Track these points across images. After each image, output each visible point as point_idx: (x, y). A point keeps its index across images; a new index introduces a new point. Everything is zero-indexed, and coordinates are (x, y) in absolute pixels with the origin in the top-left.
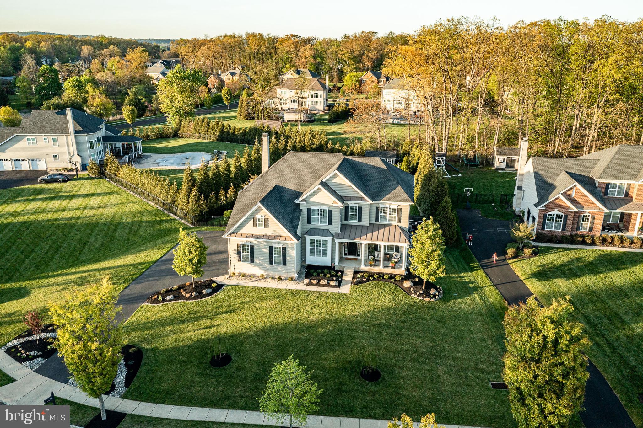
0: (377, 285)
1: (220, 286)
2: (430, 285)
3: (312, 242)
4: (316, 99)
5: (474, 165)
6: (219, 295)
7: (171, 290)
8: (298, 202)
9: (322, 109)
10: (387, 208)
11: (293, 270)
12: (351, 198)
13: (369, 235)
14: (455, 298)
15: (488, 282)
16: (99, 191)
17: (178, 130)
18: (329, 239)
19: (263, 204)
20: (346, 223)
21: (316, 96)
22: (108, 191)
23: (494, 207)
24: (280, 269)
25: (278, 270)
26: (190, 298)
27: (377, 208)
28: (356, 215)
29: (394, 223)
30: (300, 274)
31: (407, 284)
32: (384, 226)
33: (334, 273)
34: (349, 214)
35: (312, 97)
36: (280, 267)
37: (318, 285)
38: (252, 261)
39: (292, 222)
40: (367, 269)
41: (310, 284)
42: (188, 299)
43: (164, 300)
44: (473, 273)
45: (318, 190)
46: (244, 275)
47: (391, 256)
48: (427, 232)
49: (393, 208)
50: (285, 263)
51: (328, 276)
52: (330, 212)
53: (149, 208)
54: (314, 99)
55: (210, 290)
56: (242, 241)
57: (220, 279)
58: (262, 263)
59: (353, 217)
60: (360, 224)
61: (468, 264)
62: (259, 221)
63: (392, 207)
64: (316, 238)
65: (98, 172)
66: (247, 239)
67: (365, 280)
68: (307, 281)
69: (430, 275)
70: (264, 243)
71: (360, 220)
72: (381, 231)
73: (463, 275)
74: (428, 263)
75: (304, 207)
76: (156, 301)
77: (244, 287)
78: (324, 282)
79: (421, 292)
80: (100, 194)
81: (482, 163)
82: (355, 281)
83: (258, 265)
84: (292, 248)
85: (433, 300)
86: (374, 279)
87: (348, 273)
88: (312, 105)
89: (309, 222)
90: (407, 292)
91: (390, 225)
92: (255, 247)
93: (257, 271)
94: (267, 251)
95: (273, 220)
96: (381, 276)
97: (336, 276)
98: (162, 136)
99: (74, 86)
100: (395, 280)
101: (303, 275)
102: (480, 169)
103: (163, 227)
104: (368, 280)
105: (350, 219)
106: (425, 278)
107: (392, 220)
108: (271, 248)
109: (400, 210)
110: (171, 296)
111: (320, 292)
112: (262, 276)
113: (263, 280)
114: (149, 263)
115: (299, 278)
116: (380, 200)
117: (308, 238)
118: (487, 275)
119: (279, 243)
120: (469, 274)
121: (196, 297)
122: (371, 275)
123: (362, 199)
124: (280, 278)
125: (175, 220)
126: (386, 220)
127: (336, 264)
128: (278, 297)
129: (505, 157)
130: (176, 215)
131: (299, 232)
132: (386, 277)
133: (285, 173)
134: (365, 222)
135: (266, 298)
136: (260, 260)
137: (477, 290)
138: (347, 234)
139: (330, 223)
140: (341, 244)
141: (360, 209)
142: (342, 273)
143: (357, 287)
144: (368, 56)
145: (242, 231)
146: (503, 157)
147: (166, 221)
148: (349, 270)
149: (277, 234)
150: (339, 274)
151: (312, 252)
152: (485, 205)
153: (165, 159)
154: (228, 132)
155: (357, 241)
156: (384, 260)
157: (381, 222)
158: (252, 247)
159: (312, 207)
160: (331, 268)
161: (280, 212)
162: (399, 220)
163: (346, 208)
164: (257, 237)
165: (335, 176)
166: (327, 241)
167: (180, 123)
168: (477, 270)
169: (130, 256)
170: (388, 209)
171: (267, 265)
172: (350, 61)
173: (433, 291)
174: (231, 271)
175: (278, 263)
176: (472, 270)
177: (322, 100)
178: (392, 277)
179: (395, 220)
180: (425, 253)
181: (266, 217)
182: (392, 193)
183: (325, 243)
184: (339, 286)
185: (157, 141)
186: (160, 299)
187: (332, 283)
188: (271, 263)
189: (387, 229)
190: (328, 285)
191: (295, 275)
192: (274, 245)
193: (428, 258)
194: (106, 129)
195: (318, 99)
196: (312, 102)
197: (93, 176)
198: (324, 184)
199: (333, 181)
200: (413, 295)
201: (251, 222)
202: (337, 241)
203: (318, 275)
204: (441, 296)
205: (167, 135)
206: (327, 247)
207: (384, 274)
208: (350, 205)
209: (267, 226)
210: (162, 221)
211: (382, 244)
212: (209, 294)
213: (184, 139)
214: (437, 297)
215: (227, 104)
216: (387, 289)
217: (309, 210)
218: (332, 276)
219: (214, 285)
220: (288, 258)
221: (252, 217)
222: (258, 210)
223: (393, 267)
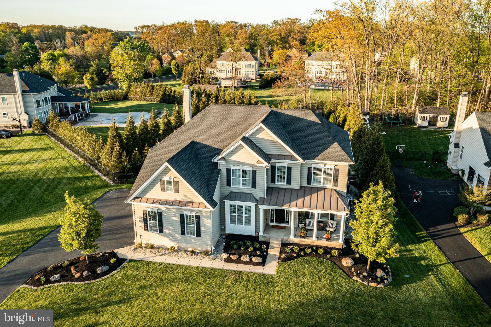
0: (309, 263)
1: (120, 261)
2: (375, 265)
3: (232, 208)
4: (249, 70)
5: (397, 124)
6: (117, 275)
7: (61, 266)
8: (215, 161)
9: (254, 78)
10: (321, 169)
11: (209, 242)
12: (278, 157)
13: (300, 201)
14: (407, 282)
15: (442, 257)
16: (35, 147)
17: (127, 93)
18: (252, 205)
19: (171, 165)
20: (273, 185)
21: (249, 66)
22: (44, 146)
23: (427, 165)
24: (193, 241)
25: (190, 242)
26: (80, 279)
27: (309, 169)
28: (284, 177)
29: (330, 186)
30: (217, 246)
31: (347, 262)
32: (318, 189)
33: (257, 246)
34: (276, 175)
35: (246, 67)
36: (193, 238)
37: (238, 261)
38: (161, 231)
39: (208, 185)
40: (297, 240)
41: (228, 260)
42: (78, 280)
43: (48, 282)
44: (422, 244)
45: (240, 147)
46: (152, 247)
47: (326, 225)
48: (375, 201)
49: (328, 169)
50: (199, 234)
51: (251, 249)
52: (254, 173)
53: (76, 164)
54: (247, 69)
55: (106, 268)
56: (149, 207)
57: (123, 252)
58: (172, 233)
59: (281, 179)
60: (289, 187)
61: (414, 232)
62: (167, 184)
63: (327, 167)
64: (237, 203)
65: (41, 129)
66: (153, 205)
67: (295, 255)
68: (225, 256)
69: (378, 254)
70: (174, 210)
71: (289, 182)
72: (314, 196)
73: (410, 247)
74: (377, 240)
75: (223, 166)
76: (37, 283)
77: (149, 263)
78: (245, 258)
79: (365, 274)
80: (35, 150)
81: (404, 122)
82: (283, 256)
83: (168, 236)
84: (207, 217)
85: (381, 285)
86: (306, 254)
87: (275, 246)
88: (246, 74)
89: (229, 184)
90: (348, 273)
91: (324, 189)
92: (164, 214)
93: (167, 243)
94: (177, 219)
95: (183, 183)
96: (314, 249)
97: (260, 249)
98: (114, 99)
99: (49, 60)
100: (331, 256)
101: (222, 248)
102: (403, 128)
103: (82, 184)
104: (299, 256)
105: (278, 180)
106: (371, 257)
107: (327, 183)
108: (182, 216)
109: (337, 171)
110: (58, 275)
111: (239, 273)
112: (173, 248)
113: (173, 254)
114: (51, 227)
115: (216, 253)
116: (314, 159)
117: (228, 203)
118: (440, 248)
119: (192, 211)
120: (418, 246)
121: (88, 278)
122: (302, 248)
123: (291, 157)
124: (193, 252)
125: (98, 176)
126: (320, 182)
127: (261, 233)
128: (187, 281)
129: (428, 116)
130: (100, 171)
131: (216, 197)
132: (321, 251)
133: (204, 127)
134: (295, 184)
135: (172, 281)
136: (169, 229)
137: (432, 270)
138: (274, 199)
139: (254, 186)
140: (266, 211)
141: (289, 169)
142: (267, 244)
143: (285, 265)
144: (293, 37)
145: (148, 195)
146: (425, 115)
147: (88, 178)
148: (275, 242)
149: (189, 200)
150: (264, 247)
151: (232, 221)
152: (417, 163)
153: (109, 118)
154: (169, 95)
155: (285, 207)
156: (318, 229)
157: (313, 185)
158: (160, 215)
159: (232, 167)
160: (254, 239)
161: (193, 173)
162: (336, 182)
163: (273, 168)
164: (166, 203)
165: (260, 130)
166: (250, 207)
167: (129, 88)
168: (426, 241)
169: (33, 219)
170: (323, 170)
171: (178, 236)
172: (278, 41)
173: (379, 273)
174: (137, 241)
175: (191, 234)
176: (420, 241)
177: (254, 70)
178: (327, 251)
179: (330, 183)
180: (373, 229)
181: (175, 180)
182: (327, 151)
183: (248, 209)
184: (263, 264)
185: (109, 103)
186: (43, 280)
187: (254, 259)
188: (183, 233)
189: (321, 193)
190: (250, 262)
191: (211, 248)
192: (186, 213)
193: (377, 234)
194: (58, 91)
195: (251, 69)
196: (245, 71)
197: (37, 133)
198: (246, 140)
199: (258, 136)
200: (355, 278)
201: (159, 184)
202: (262, 207)
203: (239, 248)
204: (390, 279)
205: (118, 98)
206: (250, 214)
207: (318, 247)
208: (277, 165)
209: (177, 190)
210: (84, 177)
211: (316, 212)
212: (104, 274)
213: (132, 101)
214: (386, 281)
215: (175, 74)
216: (322, 268)
217: (228, 171)
218: (255, 249)
219: (112, 261)
220: (202, 229)
221: (159, 178)
222: (166, 171)
223: (328, 240)
